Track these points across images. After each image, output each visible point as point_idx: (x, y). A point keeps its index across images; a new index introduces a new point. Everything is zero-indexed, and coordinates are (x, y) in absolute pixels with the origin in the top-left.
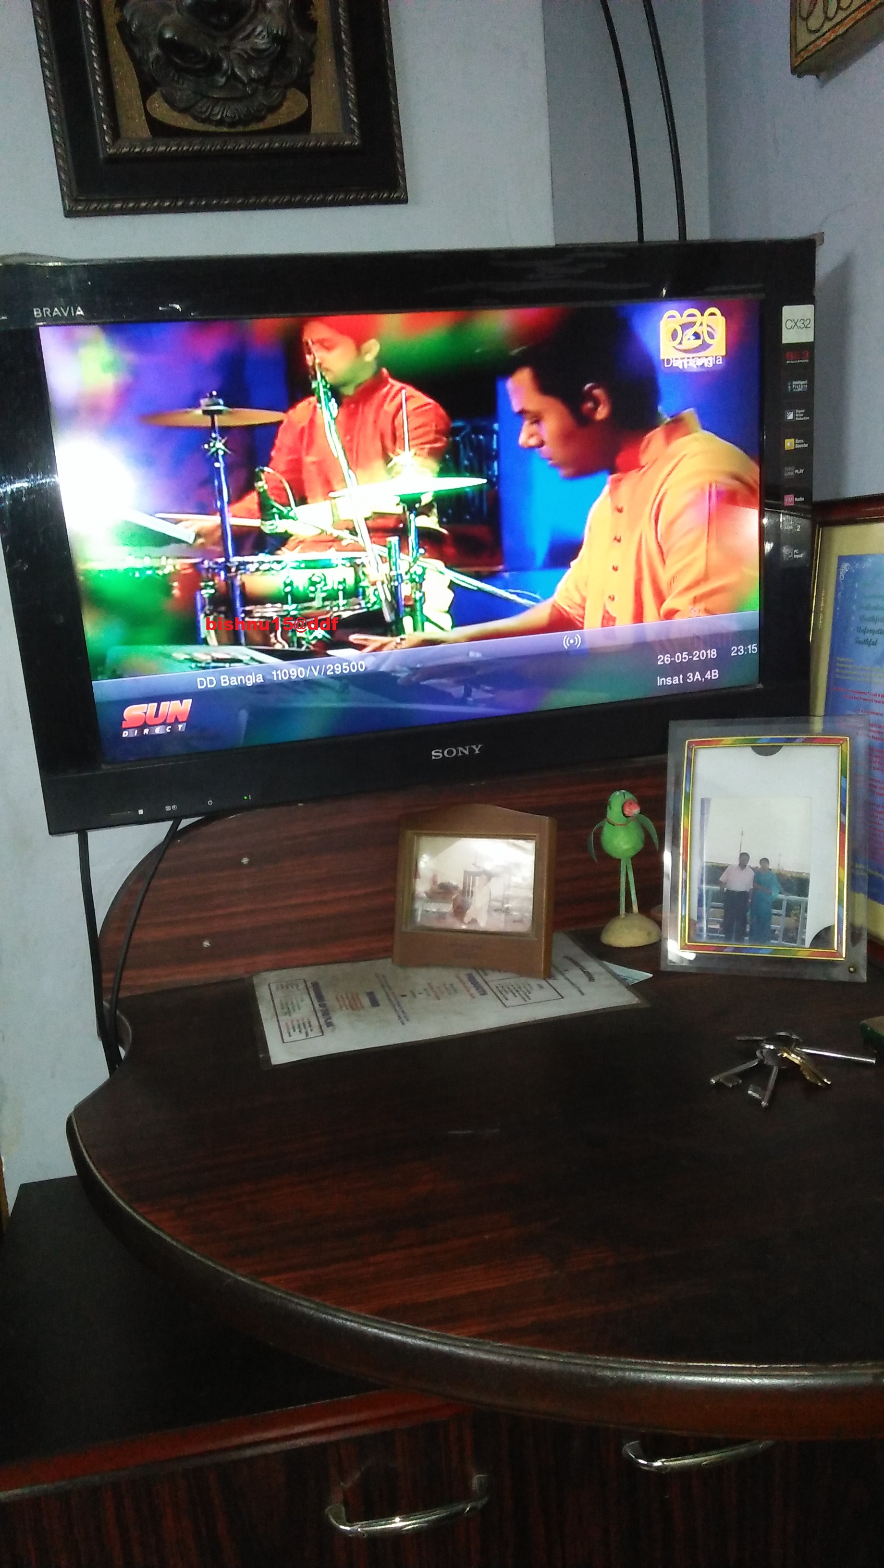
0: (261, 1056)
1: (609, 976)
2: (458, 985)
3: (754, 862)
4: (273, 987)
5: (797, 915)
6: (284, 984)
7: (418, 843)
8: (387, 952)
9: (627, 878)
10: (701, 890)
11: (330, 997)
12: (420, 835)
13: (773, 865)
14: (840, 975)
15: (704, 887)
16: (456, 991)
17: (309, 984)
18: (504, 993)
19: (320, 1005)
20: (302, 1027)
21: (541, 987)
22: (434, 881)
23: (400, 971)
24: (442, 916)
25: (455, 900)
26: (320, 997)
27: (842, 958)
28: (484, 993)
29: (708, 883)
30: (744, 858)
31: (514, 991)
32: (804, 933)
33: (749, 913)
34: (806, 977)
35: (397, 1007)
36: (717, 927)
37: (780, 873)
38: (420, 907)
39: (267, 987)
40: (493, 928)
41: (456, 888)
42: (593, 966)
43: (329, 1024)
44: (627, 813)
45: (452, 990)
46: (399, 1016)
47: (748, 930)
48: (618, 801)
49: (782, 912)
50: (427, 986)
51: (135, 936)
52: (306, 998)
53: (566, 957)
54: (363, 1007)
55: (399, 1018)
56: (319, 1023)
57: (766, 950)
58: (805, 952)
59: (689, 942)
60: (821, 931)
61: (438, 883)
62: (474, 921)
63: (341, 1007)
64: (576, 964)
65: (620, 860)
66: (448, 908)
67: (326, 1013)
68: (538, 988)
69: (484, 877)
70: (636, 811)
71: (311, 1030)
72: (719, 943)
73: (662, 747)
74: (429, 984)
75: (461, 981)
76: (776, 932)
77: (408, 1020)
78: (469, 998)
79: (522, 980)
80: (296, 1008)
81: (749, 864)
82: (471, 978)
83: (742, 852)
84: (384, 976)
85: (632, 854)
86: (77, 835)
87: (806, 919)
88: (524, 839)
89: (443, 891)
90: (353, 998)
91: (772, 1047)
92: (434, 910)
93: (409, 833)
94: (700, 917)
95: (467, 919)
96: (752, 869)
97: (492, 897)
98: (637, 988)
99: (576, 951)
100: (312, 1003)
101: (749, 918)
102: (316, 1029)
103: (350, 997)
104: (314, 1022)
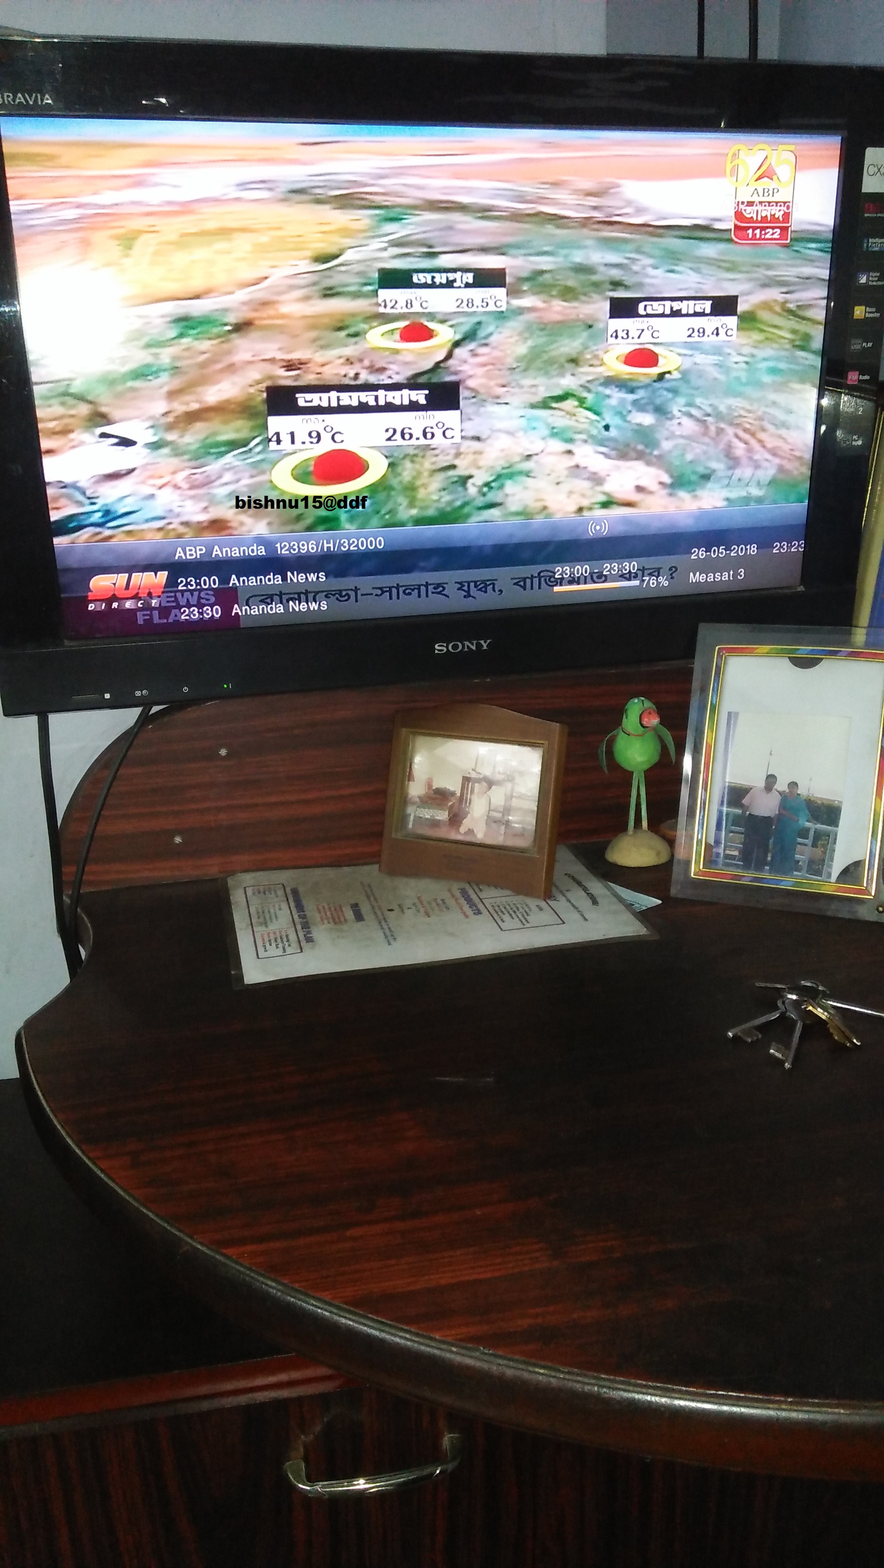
0: (233, 972)
1: (614, 900)
2: (451, 902)
3: (781, 785)
4: (249, 891)
5: (824, 846)
6: (262, 889)
7: (414, 742)
8: (373, 858)
9: (639, 791)
10: (720, 813)
11: (310, 906)
12: (415, 734)
13: (802, 791)
14: (866, 914)
15: (725, 809)
16: (448, 908)
17: (288, 890)
18: (500, 913)
19: (299, 916)
20: (279, 940)
21: (541, 909)
22: (429, 785)
23: (387, 881)
24: (435, 824)
25: (452, 806)
26: (300, 907)
27: (871, 895)
28: (479, 912)
29: (730, 804)
30: (771, 780)
31: (511, 912)
32: (830, 867)
33: (771, 841)
34: (829, 913)
35: (383, 923)
36: (736, 853)
37: (810, 799)
38: (412, 812)
39: (242, 891)
40: (489, 841)
41: (453, 794)
42: (597, 887)
43: (309, 940)
44: (644, 723)
45: (443, 905)
46: (385, 933)
47: (769, 859)
48: (636, 708)
49: (809, 841)
50: (416, 901)
51: (98, 828)
52: (284, 906)
53: (569, 875)
54: (346, 921)
55: (386, 937)
56: (298, 938)
57: (787, 882)
58: (829, 885)
59: (703, 868)
60: (849, 865)
61: (434, 788)
62: (470, 832)
63: (322, 920)
64: (579, 884)
65: (631, 773)
66: (443, 816)
67: (306, 926)
68: (537, 909)
69: (484, 784)
70: (655, 721)
71: (289, 945)
72: (735, 871)
73: (689, 652)
74: (419, 898)
75: (453, 896)
76: (800, 863)
77: (395, 939)
78: (461, 916)
79: (518, 899)
80: (274, 918)
81: (775, 787)
82: (464, 893)
83: (769, 773)
84: (369, 886)
85: (646, 767)
86: (37, 717)
87: (834, 851)
88: (529, 746)
89: (439, 797)
90: (335, 910)
91: (794, 997)
92: (428, 817)
93: (404, 731)
94: (717, 842)
95: (463, 829)
96: (778, 792)
97: (492, 808)
98: (644, 916)
99: (579, 869)
100: (291, 912)
101: (770, 847)
102: (295, 945)
103: (333, 909)
104: (293, 937)
